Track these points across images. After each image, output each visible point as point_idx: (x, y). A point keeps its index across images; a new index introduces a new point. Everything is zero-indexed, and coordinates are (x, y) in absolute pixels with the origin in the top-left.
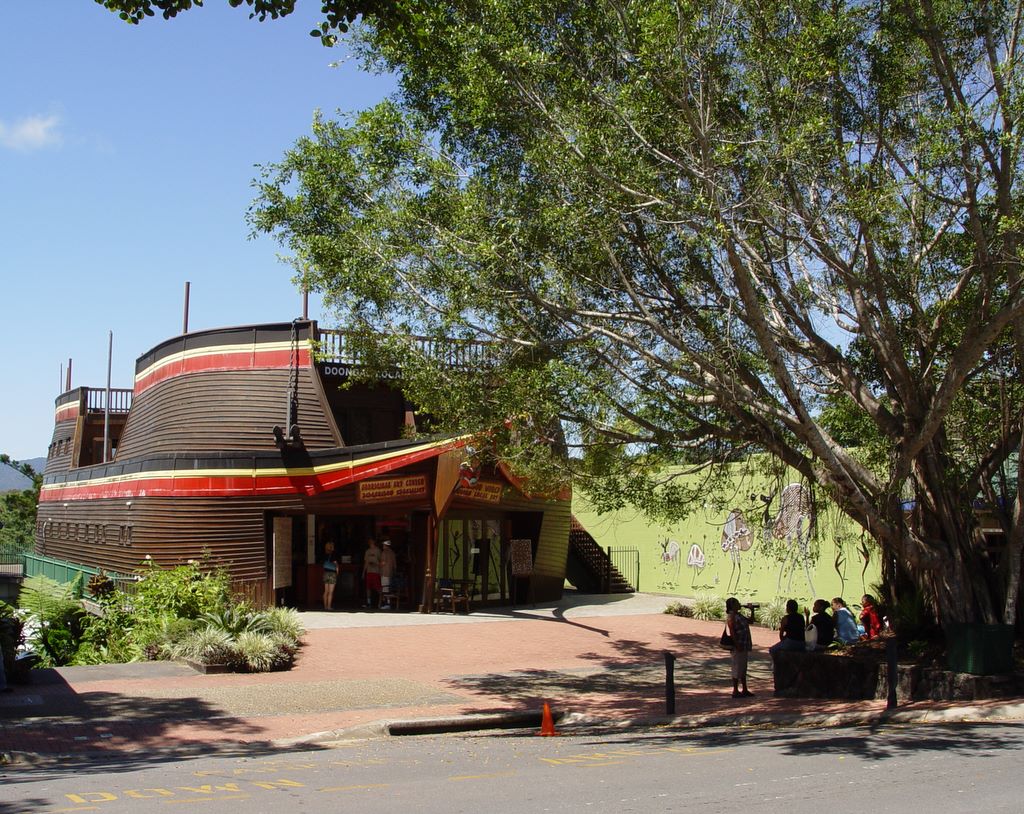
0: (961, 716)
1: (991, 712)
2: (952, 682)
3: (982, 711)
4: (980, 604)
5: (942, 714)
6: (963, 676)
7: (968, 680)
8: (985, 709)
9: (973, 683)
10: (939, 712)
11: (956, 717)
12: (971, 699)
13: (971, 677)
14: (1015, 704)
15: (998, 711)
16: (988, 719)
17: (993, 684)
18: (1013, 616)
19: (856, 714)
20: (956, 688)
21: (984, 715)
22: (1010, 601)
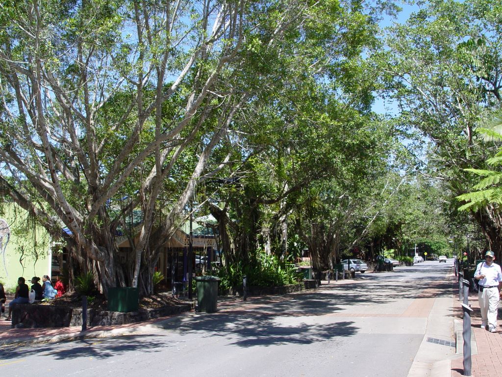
0: (121, 333)
1: (134, 330)
2: (111, 317)
3: (130, 330)
4: (119, 278)
5: (110, 333)
6: (117, 313)
7: (119, 315)
8: (131, 329)
9: (123, 316)
10: (109, 332)
11: (118, 333)
12: (122, 324)
13: (121, 313)
14: (145, 325)
15: (137, 329)
16: (134, 333)
17: (131, 316)
18: (136, 284)
19: (67, 335)
20: (114, 319)
21: (131, 332)
22: (136, 277)
